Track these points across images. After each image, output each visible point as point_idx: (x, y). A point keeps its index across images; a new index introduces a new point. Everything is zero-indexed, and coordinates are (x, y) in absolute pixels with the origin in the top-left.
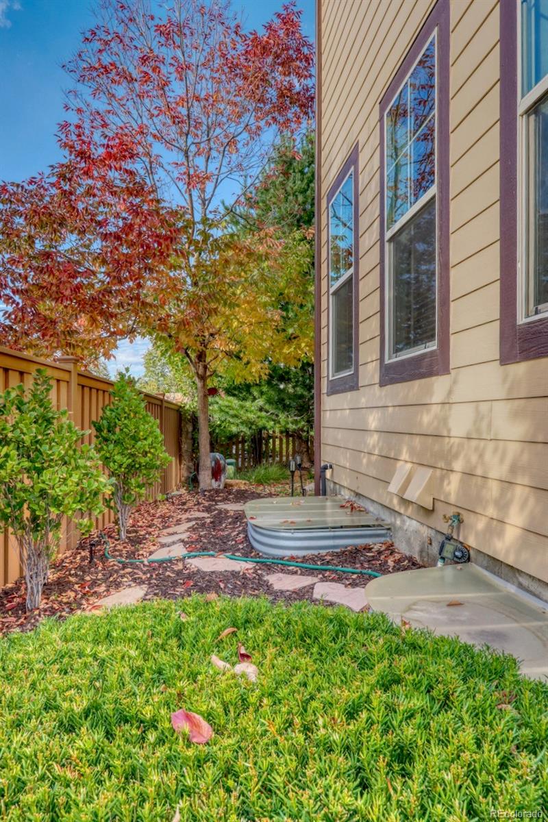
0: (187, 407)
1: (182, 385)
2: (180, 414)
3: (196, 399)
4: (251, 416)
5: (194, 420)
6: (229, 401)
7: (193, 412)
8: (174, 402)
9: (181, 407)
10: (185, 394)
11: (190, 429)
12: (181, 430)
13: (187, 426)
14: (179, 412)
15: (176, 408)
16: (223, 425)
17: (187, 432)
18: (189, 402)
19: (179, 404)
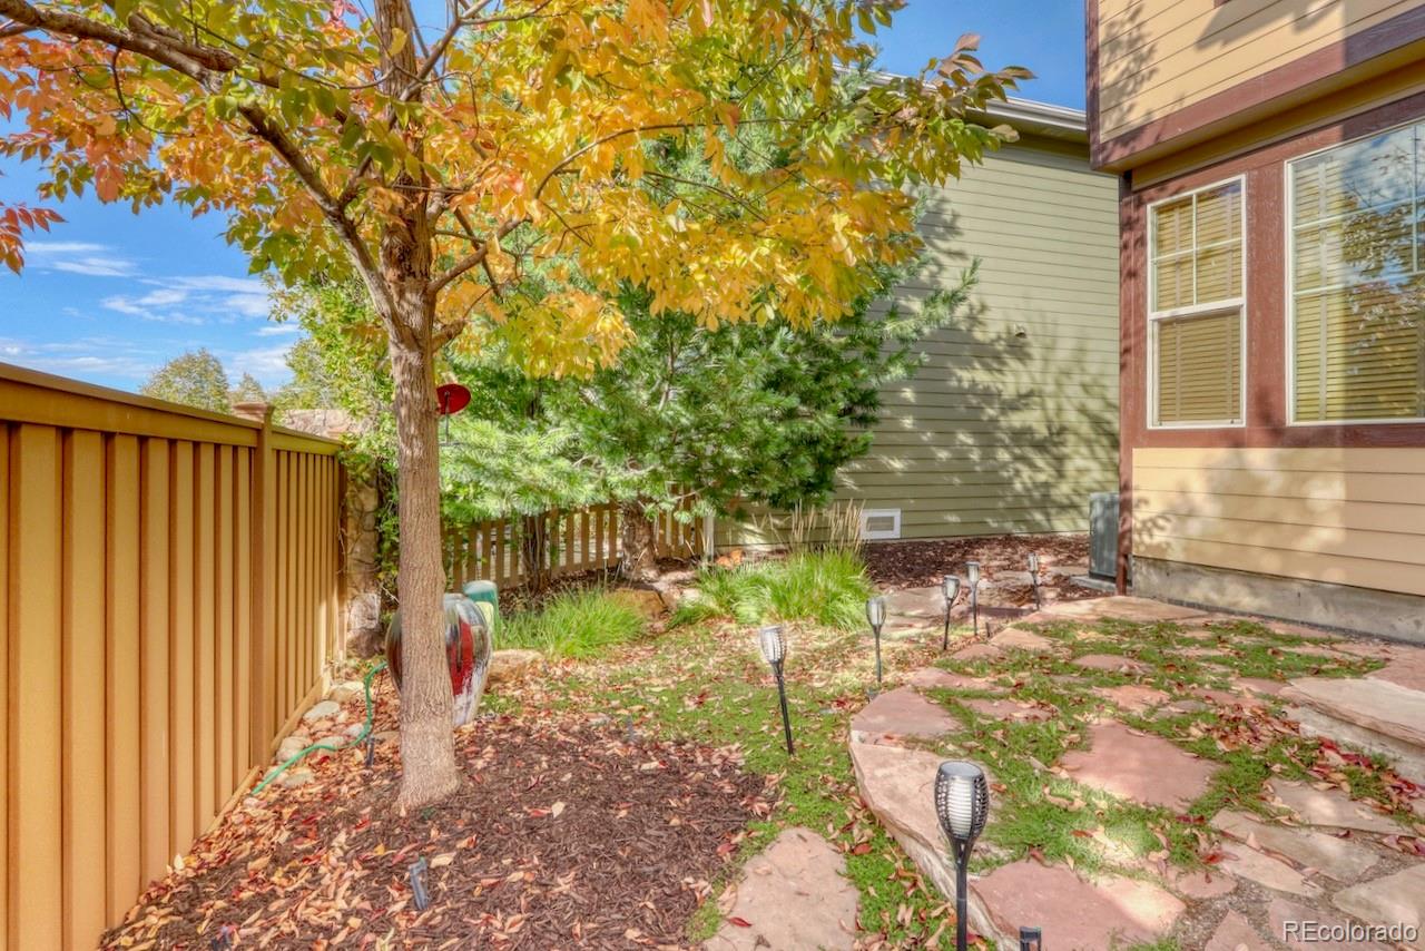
0: (362, 447)
1: (346, 386)
2: (342, 469)
3: (387, 425)
4: (539, 471)
5: (383, 481)
6: (483, 434)
7: (380, 460)
8: (325, 434)
9: (343, 446)
10: (353, 412)
11: (370, 503)
12: (344, 509)
13: (362, 496)
14: (337, 463)
15: (328, 450)
16: (461, 494)
17: (362, 513)
18: (369, 434)
19: (338, 438)
